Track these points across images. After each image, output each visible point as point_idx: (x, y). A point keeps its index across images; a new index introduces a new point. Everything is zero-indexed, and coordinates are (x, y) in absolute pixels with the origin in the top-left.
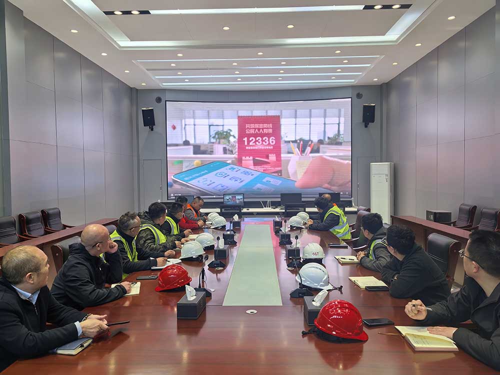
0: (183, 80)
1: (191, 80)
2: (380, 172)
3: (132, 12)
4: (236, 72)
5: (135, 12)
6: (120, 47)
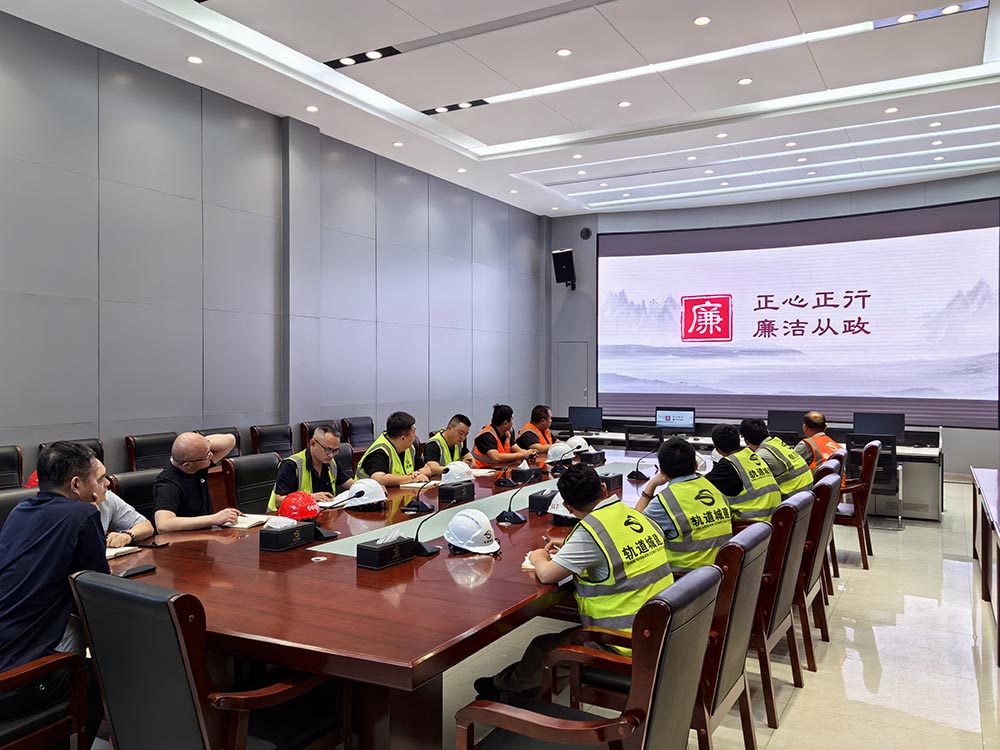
0: (618, 196)
1: (633, 194)
3: (460, 106)
4: (707, 172)
5: (464, 105)
6: (479, 157)
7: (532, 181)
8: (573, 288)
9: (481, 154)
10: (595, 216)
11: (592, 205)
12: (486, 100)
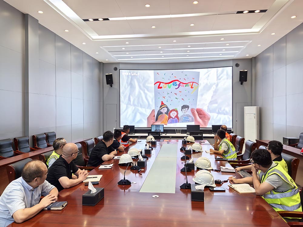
0: (129, 57)
1: (134, 57)
2: (250, 113)
4: (161, 52)
5: (101, 19)
6: (93, 39)
7: (105, 50)
8: (111, 86)
9: (94, 38)
10: (119, 63)
11: (119, 60)
12: (109, 19)
